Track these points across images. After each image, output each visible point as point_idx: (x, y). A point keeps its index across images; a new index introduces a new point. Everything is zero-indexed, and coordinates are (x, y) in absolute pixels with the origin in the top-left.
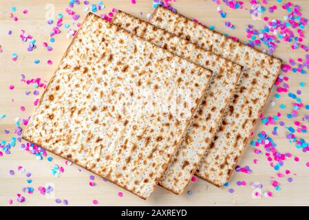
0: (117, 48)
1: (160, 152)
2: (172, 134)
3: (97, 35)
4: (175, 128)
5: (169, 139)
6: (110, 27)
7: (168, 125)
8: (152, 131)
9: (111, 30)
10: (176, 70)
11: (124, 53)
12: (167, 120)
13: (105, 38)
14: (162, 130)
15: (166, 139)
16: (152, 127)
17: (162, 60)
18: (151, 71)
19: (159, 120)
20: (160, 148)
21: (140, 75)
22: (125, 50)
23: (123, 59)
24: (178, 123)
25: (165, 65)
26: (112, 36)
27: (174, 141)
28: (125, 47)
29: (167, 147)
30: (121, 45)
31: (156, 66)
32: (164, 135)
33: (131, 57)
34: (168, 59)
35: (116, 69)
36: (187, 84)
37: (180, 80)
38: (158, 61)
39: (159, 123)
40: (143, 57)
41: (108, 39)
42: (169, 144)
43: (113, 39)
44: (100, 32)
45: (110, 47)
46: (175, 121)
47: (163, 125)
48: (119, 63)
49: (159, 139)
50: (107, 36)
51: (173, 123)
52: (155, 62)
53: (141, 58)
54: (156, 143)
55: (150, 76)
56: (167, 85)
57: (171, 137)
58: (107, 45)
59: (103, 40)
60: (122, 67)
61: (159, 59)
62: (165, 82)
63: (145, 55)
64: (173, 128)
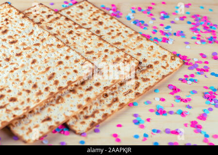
0: (15, 27)
1: (7, 110)
2: (28, 100)
3: (3, 16)
4: (34, 96)
5: (23, 103)
6: (19, 14)
7: (29, 91)
8: (10, 91)
9: (18, 16)
10: (61, 55)
11: (20, 32)
12: (30, 87)
13: (9, 19)
14: (20, 94)
15: (20, 102)
16: (11, 88)
17: (52, 45)
18: (36, 50)
19: (22, 84)
20: (8, 107)
21: (25, 49)
22: (22, 31)
23: (15, 35)
24: (40, 93)
25: (53, 49)
26: (16, 19)
27: (27, 106)
28: (23, 29)
29: (16, 109)
30: (20, 26)
31: (44, 47)
32: (19, 98)
33: (24, 36)
34: (59, 46)
35: (5, 40)
36: (66, 68)
37: (60, 63)
38: (48, 45)
39: (20, 87)
40: (35, 38)
41: (11, 20)
42: (20, 107)
43: (16, 22)
44: (7, 15)
45: (9, 25)
46: (38, 91)
47: (24, 90)
48: (11, 37)
49: (13, 100)
50: (11, 18)
51: (34, 92)
52: (45, 45)
53: (33, 39)
54: (7, 102)
55: (33, 52)
56: (46, 62)
57: (26, 102)
58: (7, 23)
59: (7, 20)
60: (11, 40)
61: (50, 44)
62: (45, 60)
63: (38, 38)
64: (33, 96)
